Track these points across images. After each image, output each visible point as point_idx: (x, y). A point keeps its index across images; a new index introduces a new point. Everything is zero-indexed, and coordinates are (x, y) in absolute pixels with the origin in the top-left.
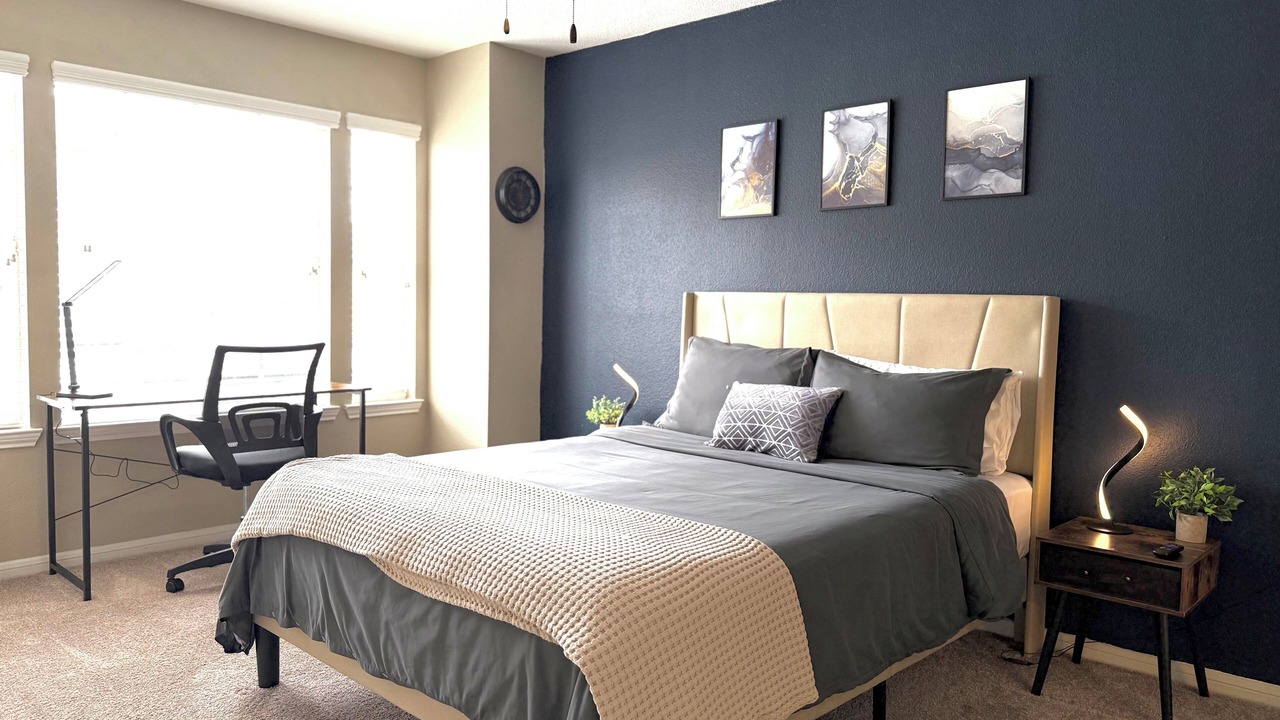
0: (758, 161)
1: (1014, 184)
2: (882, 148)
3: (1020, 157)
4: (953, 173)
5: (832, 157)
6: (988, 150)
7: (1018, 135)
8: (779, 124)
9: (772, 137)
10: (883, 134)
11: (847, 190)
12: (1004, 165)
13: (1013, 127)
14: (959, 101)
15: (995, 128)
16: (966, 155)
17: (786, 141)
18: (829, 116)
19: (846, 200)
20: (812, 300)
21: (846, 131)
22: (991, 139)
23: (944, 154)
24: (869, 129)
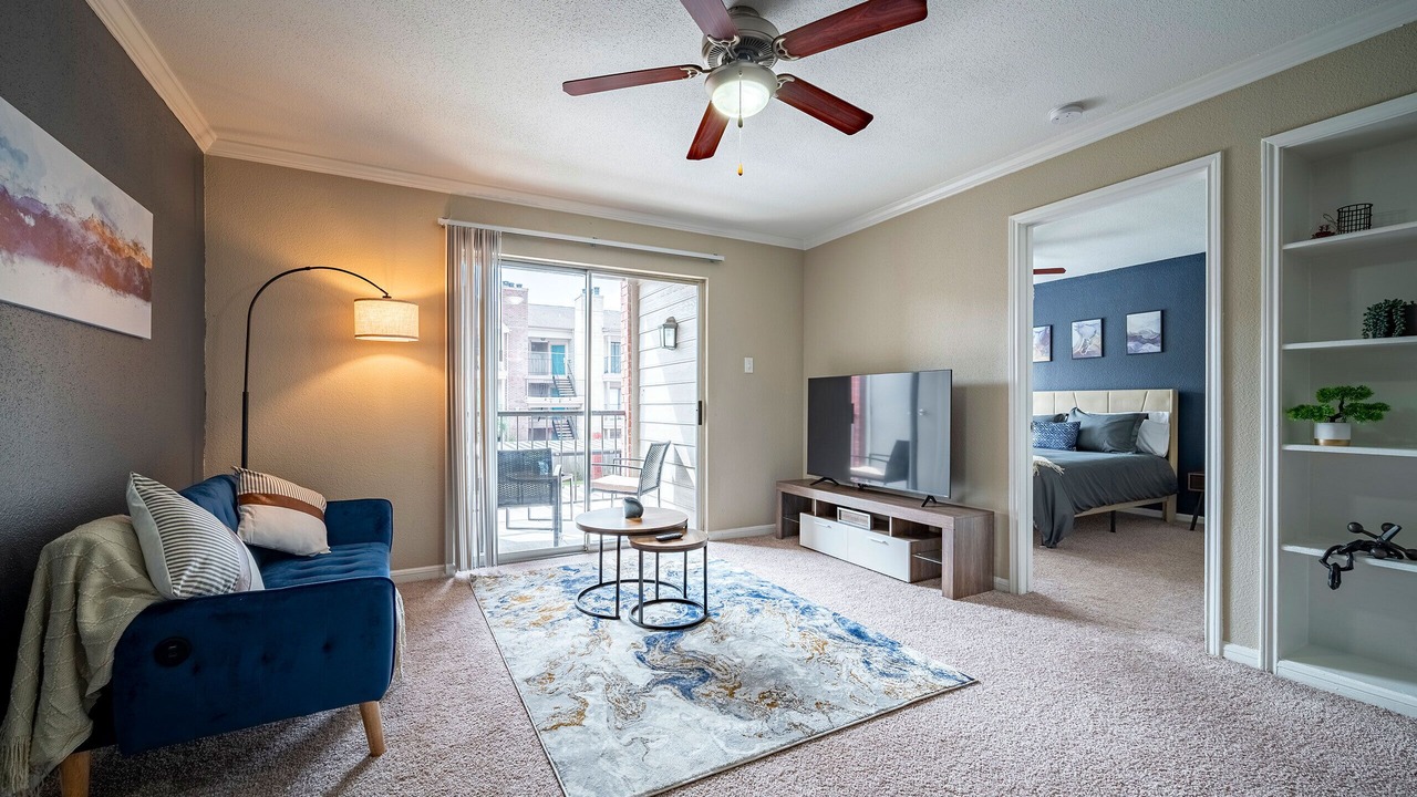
0: (1042, 341)
1: (1156, 348)
2: (1099, 336)
3: (1159, 338)
4: (1131, 345)
5: (1076, 340)
6: (1145, 336)
7: (1159, 332)
8: (1052, 327)
9: (1048, 332)
10: (1099, 331)
11: (1084, 351)
12: (1153, 342)
13: (1156, 329)
14: (1131, 319)
15: (1147, 329)
16: (1135, 338)
17: (1055, 333)
18: (1074, 324)
19: (1083, 355)
20: (1068, 393)
21: (1082, 330)
22: (1145, 332)
23: (1126, 338)
24: (1092, 329)
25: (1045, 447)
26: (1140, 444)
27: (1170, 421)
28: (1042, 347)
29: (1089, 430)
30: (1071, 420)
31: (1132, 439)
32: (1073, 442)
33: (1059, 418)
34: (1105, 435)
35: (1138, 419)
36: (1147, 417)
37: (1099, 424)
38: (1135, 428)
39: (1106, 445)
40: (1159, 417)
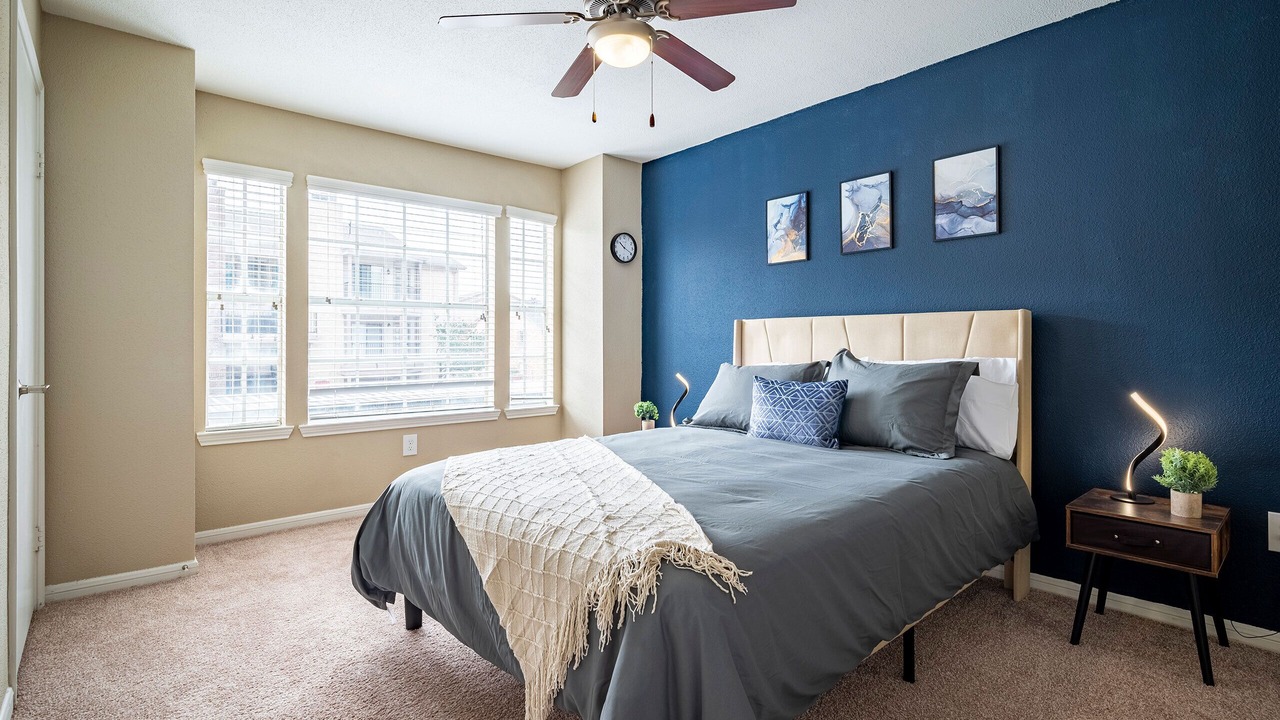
0: (794, 222)
1: (989, 226)
2: (886, 206)
3: (994, 205)
4: (942, 220)
5: (849, 217)
6: (968, 202)
7: (993, 190)
8: (809, 195)
9: (803, 206)
10: (887, 197)
11: (861, 239)
12: (982, 212)
13: (989, 185)
14: (943, 167)
15: (973, 185)
16: (951, 207)
17: (815, 207)
18: (845, 186)
19: (861, 246)
20: (834, 321)
21: (859, 197)
22: (968, 193)
23: (934, 207)
24: (875, 193)
25: (778, 438)
26: (965, 431)
27: (1018, 381)
28: (793, 235)
29: (865, 399)
30: (833, 376)
31: (948, 422)
32: (831, 427)
33: (813, 373)
34: (895, 411)
35: (960, 374)
36: (976, 372)
37: (883, 387)
38: (953, 395)
39: (896, 436)
40: (999, 370)
